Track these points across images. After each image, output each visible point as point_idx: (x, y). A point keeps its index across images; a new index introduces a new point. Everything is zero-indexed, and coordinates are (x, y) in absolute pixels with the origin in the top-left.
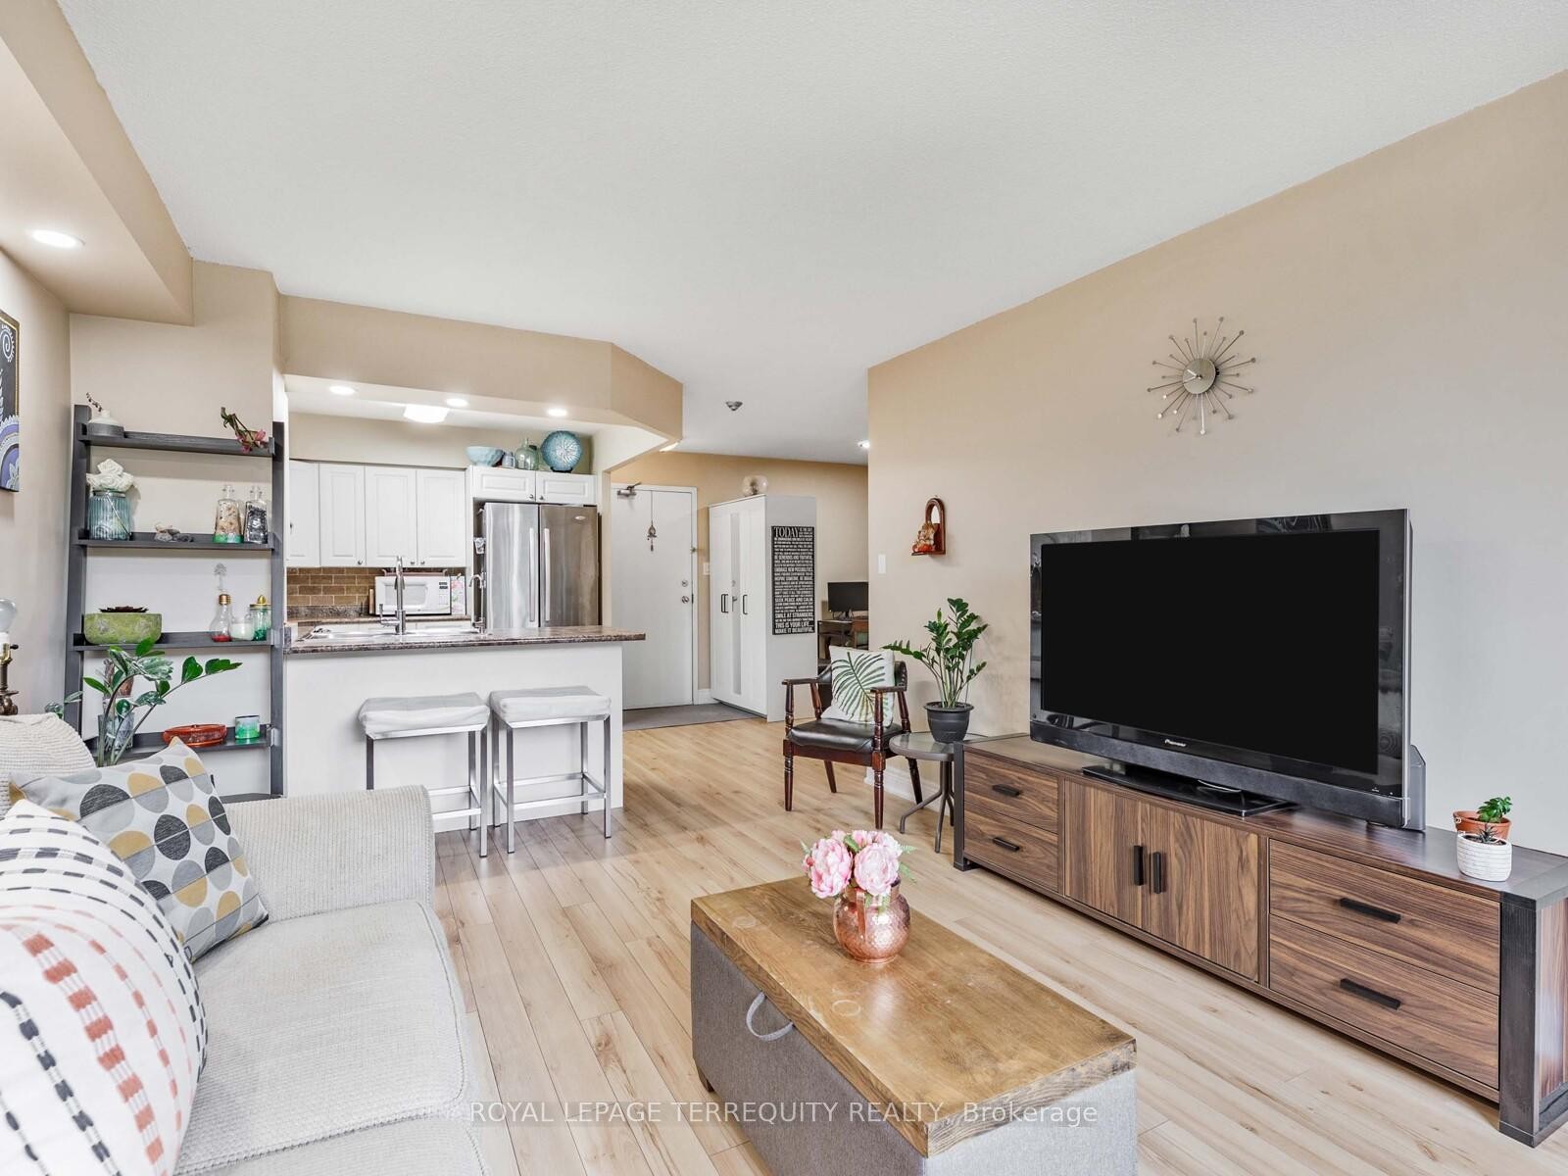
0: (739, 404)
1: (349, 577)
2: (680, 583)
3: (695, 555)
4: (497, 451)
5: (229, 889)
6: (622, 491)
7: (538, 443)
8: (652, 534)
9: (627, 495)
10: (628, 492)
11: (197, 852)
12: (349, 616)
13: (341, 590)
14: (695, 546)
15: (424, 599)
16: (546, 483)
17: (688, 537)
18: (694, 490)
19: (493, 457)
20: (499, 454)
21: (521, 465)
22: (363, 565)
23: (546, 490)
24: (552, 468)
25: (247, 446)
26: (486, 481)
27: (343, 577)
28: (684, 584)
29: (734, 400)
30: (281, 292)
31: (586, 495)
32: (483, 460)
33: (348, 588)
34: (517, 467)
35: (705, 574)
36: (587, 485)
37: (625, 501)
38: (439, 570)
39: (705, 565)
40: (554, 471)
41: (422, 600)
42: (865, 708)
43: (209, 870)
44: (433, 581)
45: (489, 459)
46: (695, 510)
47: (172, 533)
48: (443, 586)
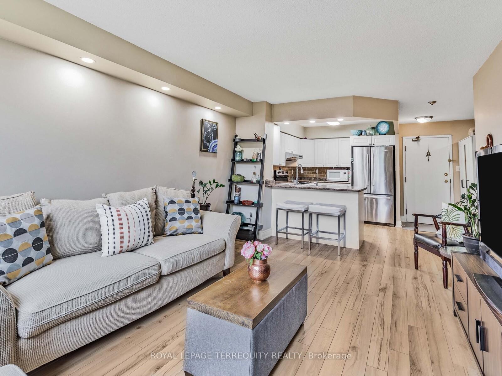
0: (434, 102)
1: (324, 170)
2: (444, 174)
3: (451, 163)
4: (359, 131)
5: (191, 224)
6: (413, 139)
7: (375, 126)
8: (428, 154)
9: (416, 141)
10: (416, 139)
11: (186, 215)
12: (323, 181)
13: (322, 173)
14: (451, 159)
15: (340, 177)
16: (375, 139)
17: (448, 154)
18: (450, 136)
19: (358, 132)
20: (360, 131)
21: (368, 134)
22: (324, 167)
23: (376, 142)
24: (379, 134)
25: (257, 140)
26: (356, 140)
27: (322, 170)
28: (446, 175)
29: (431, 101)
30: (271, 103)
31: (391, 142)
32: (355, 134)
33: (324, 173)
34: (366, 135)
35: (457, 170)
36: (391, 139)
37: (416, 143)
38: (344, 168)
39: (457, 167)
40: (380, 135)
41: (339, 177)
42: (451, 231)
43: (187, 219)
44: (342, 171)
45: (356, 133)
46: (451, 144)
47: (247, 159)
48: (345, 173)
